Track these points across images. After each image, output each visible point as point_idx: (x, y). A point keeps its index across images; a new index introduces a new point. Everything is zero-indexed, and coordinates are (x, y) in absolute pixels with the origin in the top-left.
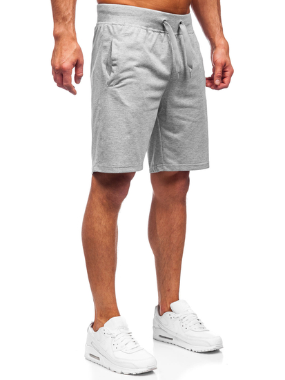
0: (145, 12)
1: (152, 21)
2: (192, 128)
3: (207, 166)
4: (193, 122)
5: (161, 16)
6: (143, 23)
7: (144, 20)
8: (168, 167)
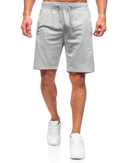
0: (50, 4)
1: (53, 6)
2: (78, 53)
3: (93, 71)
4: (78, 50)
5: (57, 4)
6: (50, 8)
7: (50, 7)
8: (70, 70)
